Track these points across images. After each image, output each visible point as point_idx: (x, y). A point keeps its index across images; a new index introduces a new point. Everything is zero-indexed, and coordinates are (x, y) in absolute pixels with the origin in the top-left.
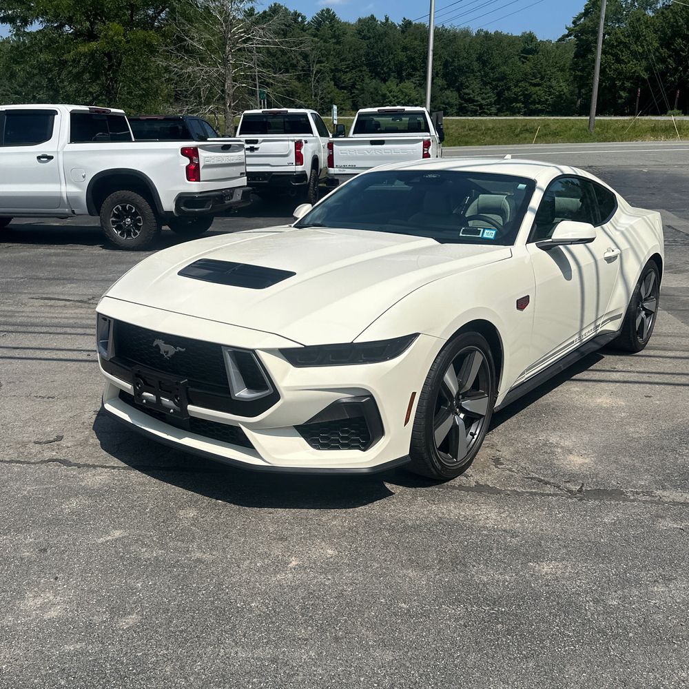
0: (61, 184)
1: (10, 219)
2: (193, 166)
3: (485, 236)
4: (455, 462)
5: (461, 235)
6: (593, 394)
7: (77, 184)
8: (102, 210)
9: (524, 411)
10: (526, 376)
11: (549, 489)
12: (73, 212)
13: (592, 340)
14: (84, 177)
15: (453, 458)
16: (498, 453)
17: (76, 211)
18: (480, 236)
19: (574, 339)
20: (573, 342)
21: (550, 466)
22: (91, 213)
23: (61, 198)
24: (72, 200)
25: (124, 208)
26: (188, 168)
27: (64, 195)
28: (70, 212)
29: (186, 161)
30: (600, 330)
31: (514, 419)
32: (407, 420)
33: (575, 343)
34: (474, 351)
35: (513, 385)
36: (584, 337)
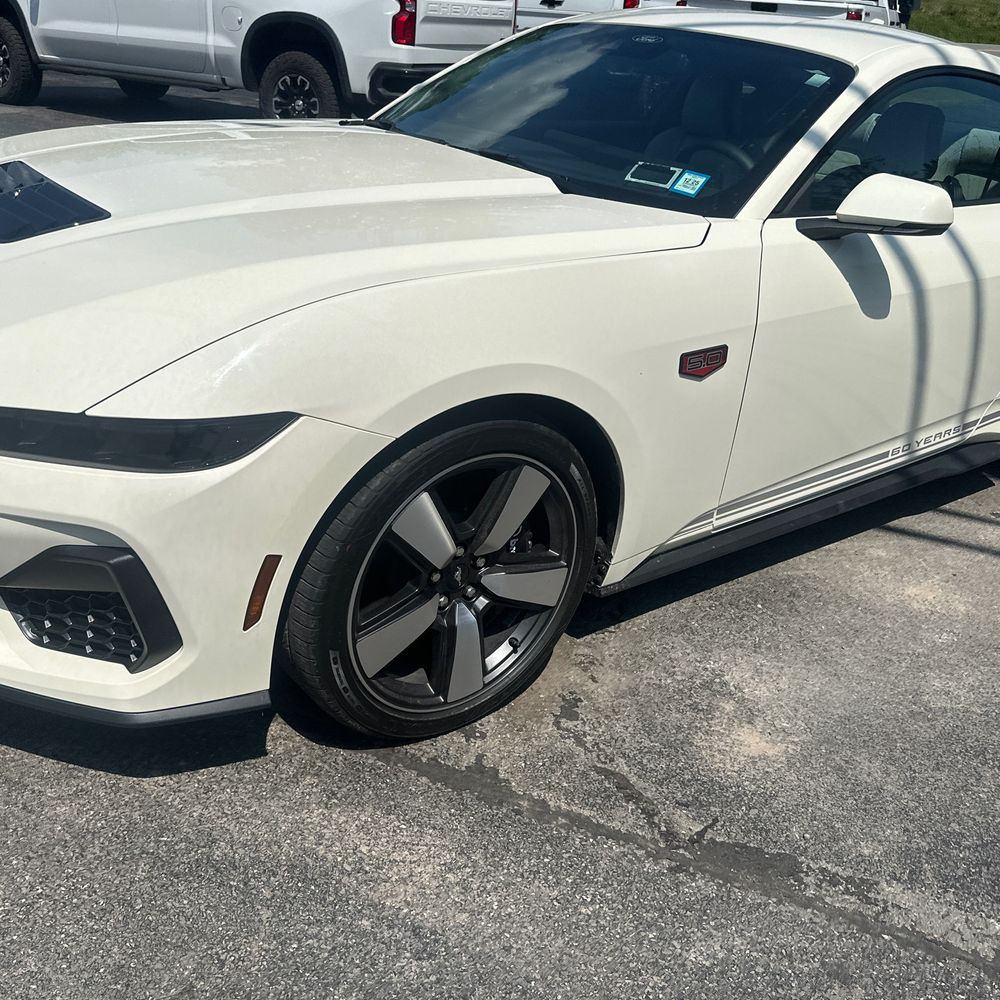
0: (207, 31)
1: (166, 87)
2: (406, 17)
3: (680, 187)
4: (440, 704)
5: (628, 178)
6: (908, 571)
7: (229, 34)
8: (263, 83)
9: (722, 589)
10: (717, 523)
11: (625, 818)
12: (223, 80)
13: (952, 452)
14: (240, 22)
15: (437, 694)
17: (229, 80)
18: (668, 186)
19: (890, 448)
20: (886, 454)
21: (676, 746)
22: (247, 86)
23: (207, 56)
24: (222, 60)
25: (294, 80)
26: (395, 19)
27: (212, 52)
28: (220, 81)
29: (394, 7)
30: (974, 432)
31: (686, 603)
32: (252, 617)
33: (890, 457)
34: (517, 465)
35: (669, 540)
36: (922, 445)
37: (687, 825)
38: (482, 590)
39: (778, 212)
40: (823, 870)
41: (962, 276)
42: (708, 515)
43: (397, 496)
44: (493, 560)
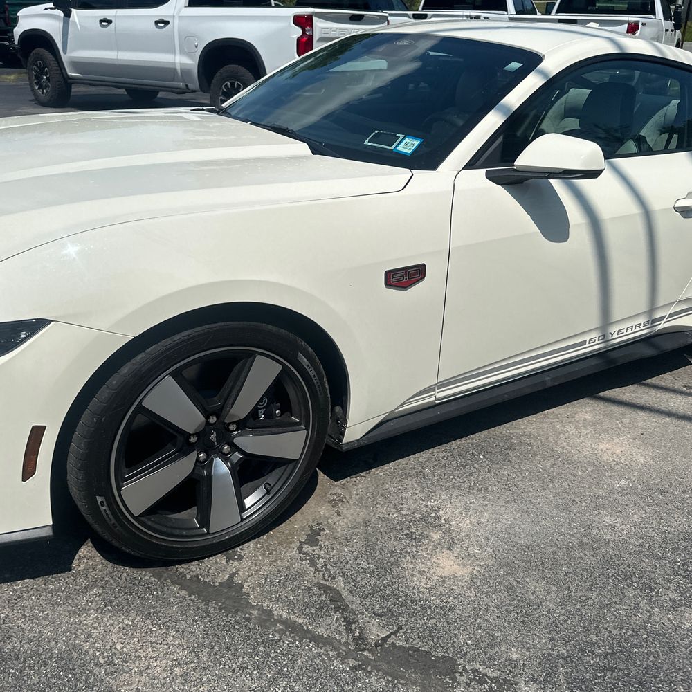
0: (175, 54)
2: (306, 38)
3: (401, 148)
4: (204, 535)
5: (366, 142)
7: (189, 55)
8: (212, 87)
9: (455, 444)
10: (439, 396)
12: (187, 86)
14: (196, 46)
15: (201, 527)
16: (336, 518)
17: (191, 86)
18: (392, 148)
19: (587, 337)
20: (583, 343)
21: (387, 566)
22: (203, 89)
23: (175, 70)
24: (185, 72)
25: (232, 84)
26: (299, 40)
27: (178, 67)
28: (184, 87)
29: (298, 32)
30: (662, 325)
31: (426, 455)
32: (28, 470)
33: (587, 345)
34: (252, 355)
35: (397, 409)
36: (615, 335)
37: (376, 631)
38: (235, 448)
39: (471, 165)
40: (475, 671)
41: (634, 209)
42: (430, 389)
43: (144, 380)
44: (242, 425)
